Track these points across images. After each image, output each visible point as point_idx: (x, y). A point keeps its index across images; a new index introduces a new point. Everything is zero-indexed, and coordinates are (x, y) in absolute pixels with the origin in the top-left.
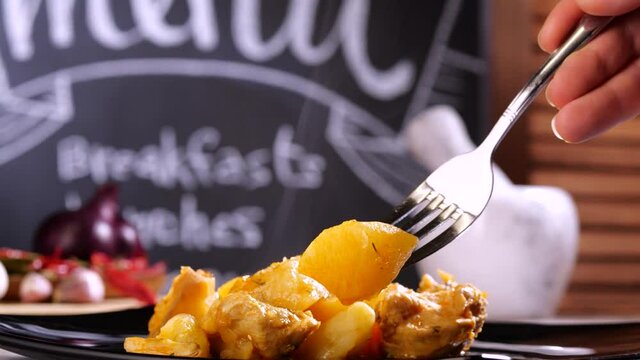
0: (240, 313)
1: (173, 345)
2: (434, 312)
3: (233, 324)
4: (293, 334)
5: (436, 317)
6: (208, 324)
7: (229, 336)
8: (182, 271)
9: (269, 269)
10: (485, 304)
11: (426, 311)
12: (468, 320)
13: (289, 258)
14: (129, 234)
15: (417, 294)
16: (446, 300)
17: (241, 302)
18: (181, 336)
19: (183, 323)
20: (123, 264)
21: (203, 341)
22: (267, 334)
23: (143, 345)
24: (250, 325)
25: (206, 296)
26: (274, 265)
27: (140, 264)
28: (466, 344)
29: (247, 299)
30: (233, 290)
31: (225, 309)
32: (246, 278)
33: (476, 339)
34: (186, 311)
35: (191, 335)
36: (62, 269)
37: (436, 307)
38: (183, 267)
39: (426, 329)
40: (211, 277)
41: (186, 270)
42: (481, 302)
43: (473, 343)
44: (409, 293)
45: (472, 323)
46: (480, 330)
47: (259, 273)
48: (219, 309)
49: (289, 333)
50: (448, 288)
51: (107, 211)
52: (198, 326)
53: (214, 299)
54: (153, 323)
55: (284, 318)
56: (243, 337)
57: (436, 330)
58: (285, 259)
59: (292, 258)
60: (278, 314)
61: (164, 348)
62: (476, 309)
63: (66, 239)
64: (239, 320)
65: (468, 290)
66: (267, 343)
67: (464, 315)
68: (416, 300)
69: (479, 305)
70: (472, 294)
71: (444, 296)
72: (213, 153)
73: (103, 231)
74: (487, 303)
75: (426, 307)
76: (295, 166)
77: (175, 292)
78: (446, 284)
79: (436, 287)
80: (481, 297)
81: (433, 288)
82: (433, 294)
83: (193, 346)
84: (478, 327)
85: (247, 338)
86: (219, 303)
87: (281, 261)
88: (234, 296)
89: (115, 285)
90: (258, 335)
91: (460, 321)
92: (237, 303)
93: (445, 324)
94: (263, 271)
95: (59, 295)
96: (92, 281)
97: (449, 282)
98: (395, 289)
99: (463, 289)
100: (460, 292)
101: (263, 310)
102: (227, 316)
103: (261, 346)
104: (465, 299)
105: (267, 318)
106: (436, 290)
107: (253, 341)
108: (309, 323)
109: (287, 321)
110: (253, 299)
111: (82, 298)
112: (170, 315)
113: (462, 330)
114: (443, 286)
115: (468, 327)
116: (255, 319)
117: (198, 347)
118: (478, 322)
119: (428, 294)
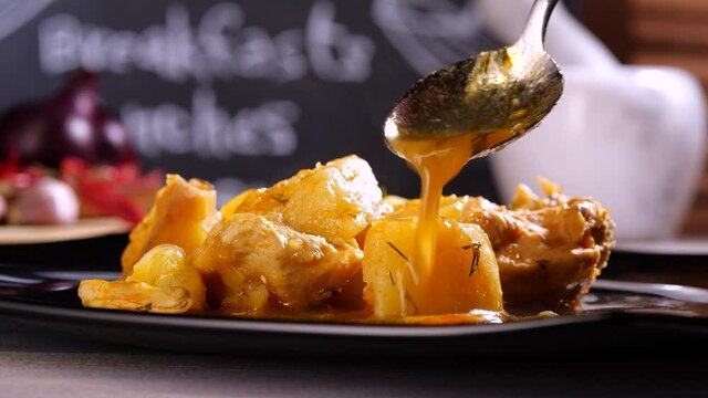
0: (247, 244)
1: (150, 291)
2: (539, 239)
3: (238, 259)
4: (328, 274)
5: (542, 246)
6: (202, 259)
7: (234, 278)
8: (168, 182)
9: (295, 179)
10: (611, 227)
11: (527, 237)
12: (590, 251)
13: (324, 163)
14: (115, 134)
15: (512, 213)
16: (555, 222)
17: (250, 227)
18: (163, 277)
19: (167, 257)
20: (105, 174)
21: (196, 285)
22: (289, 274)
23: (106, 291)
24: (264, 261)
25: (203, 218)
26: (302, 174)
27: (129, 173)
28: (584, 284)
29: (258, 222)
30: (242, 208)
31: (226, 238)
32: (262, 190)
33: (598, 278)
34: (172, 241)
35: (177, 275)
36: (21, 180)
37: (540, 231)
38: (169, 176)
39: (527, 264)
40: (209, 189)
41: (174, 179)
42: (605, 223)
43: (594, 283)
44: (501, 211)
45: (595, 254)
46: (605, 264)
47: (279, 185)
48: (218, 238)
49: (321, 272)
50: (554, 203)
51: (84, 103)
52: (189, 262)
53: (215, 222)
54: (127, 255)
55: (315, 250)
56: (254, 279)
57: (543, 265)
58: (318, 165)
59: (329, 164)
60: (305, 244)
61: (137, 297)
62: (598, 233)
63: (30, 140)
64: (247, 254)
65: (586, 205)
66: (289, 287)
67: (583, 244)
68: (512, 221)
69: (603, 227)
70: (593, 212)
71: (550, 215)
72: (235, 37)
73: (80, 130)
74: (614, 225)
75: (525, 230)
76: (336, 53)
77: (158, 212)
78: (551, 198)
79: (536, 202)
80: (607, 217)
81: (531, 204)
82: (536, 212)
83: (179, 293)
84: (602, 261)
85: (259, 280)
86: (219, 228)
87: (313, 167)
88: (242, 217)
89: (93, 201)
90: (275, 275)
91: (577, 252)
92: (243, 228)
93: (555, 256)
94: (286, 182)
95: (16, 214)
96: (61, 197)
97: (555, 195)
98: (478, 205)
99: (580, 206)
100: (576, 209)
101: (283, 239)
102: (230, 248)
103: (280, 292)
104: (583, 219)
105: (288, 251)
106: (537, 206)
107: (269, 286)
108: (353, 257)
109: (319, 255)
110: (267, 222)
111: (47, 219)
112: (150, 246)
113: (581, 265)
114: (546, 201)
115: (588, 261)
116: (272, 251)
117: (187, 294)
118: (603, 253)
119: (528, 212)
